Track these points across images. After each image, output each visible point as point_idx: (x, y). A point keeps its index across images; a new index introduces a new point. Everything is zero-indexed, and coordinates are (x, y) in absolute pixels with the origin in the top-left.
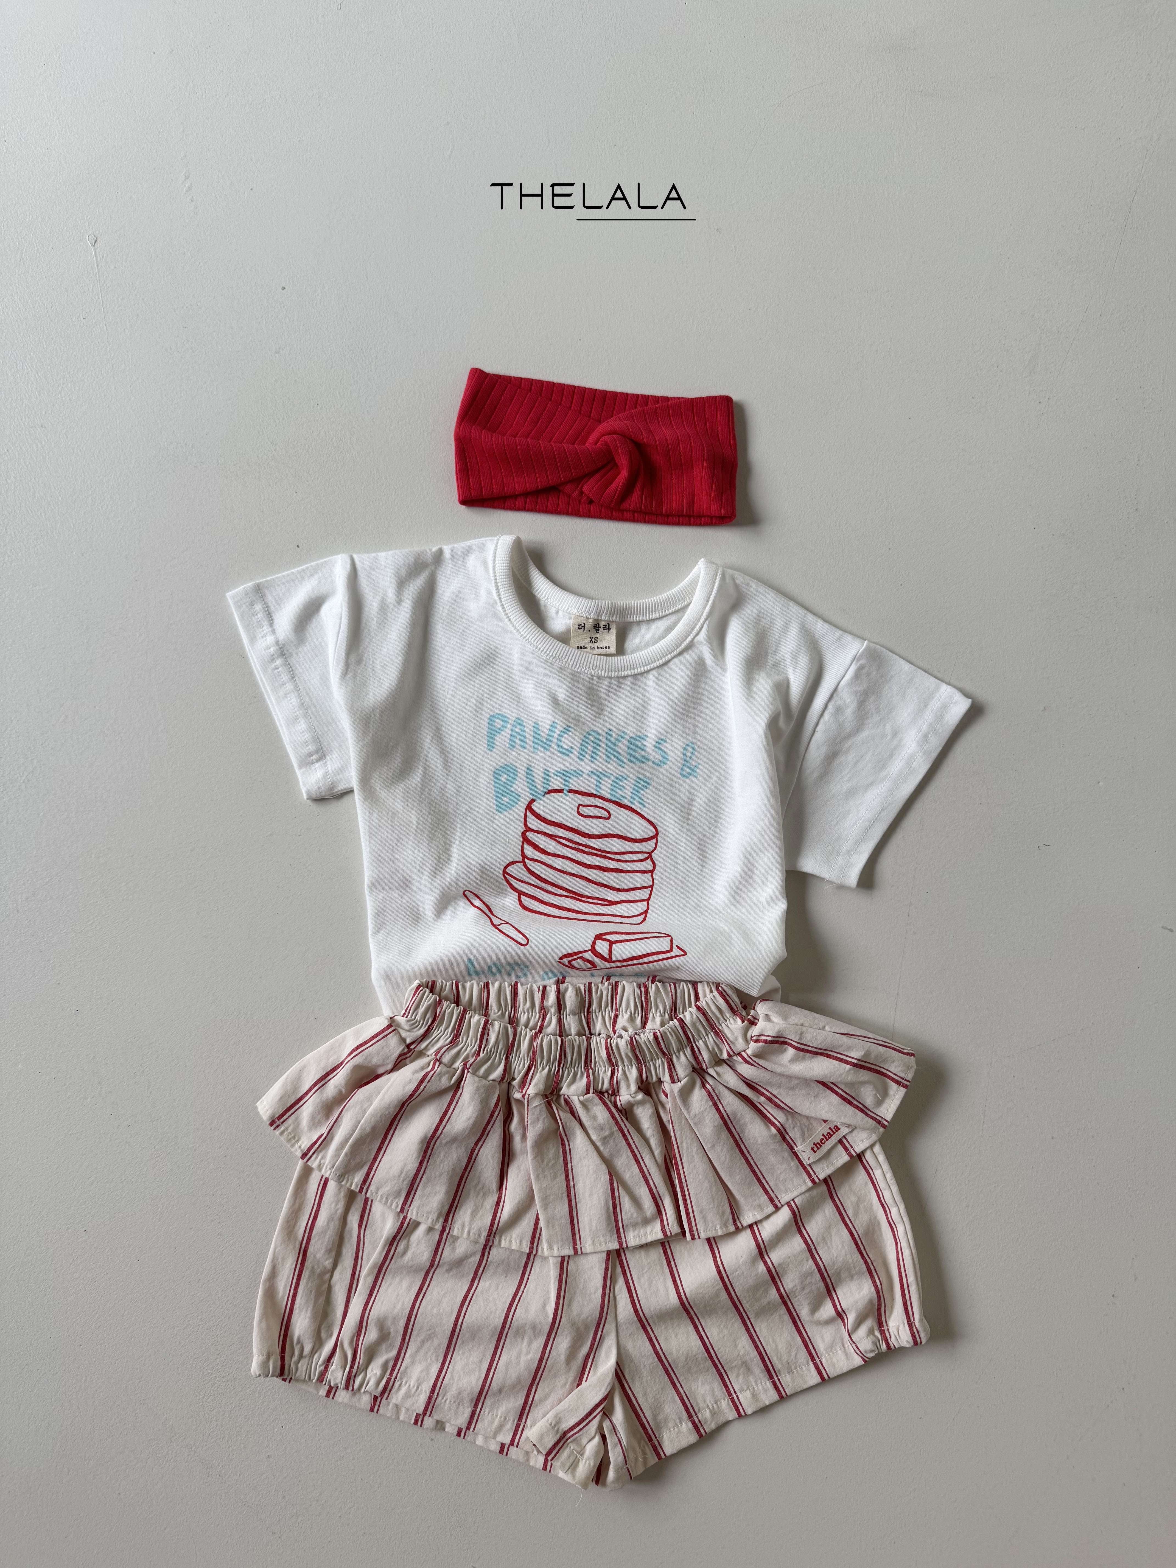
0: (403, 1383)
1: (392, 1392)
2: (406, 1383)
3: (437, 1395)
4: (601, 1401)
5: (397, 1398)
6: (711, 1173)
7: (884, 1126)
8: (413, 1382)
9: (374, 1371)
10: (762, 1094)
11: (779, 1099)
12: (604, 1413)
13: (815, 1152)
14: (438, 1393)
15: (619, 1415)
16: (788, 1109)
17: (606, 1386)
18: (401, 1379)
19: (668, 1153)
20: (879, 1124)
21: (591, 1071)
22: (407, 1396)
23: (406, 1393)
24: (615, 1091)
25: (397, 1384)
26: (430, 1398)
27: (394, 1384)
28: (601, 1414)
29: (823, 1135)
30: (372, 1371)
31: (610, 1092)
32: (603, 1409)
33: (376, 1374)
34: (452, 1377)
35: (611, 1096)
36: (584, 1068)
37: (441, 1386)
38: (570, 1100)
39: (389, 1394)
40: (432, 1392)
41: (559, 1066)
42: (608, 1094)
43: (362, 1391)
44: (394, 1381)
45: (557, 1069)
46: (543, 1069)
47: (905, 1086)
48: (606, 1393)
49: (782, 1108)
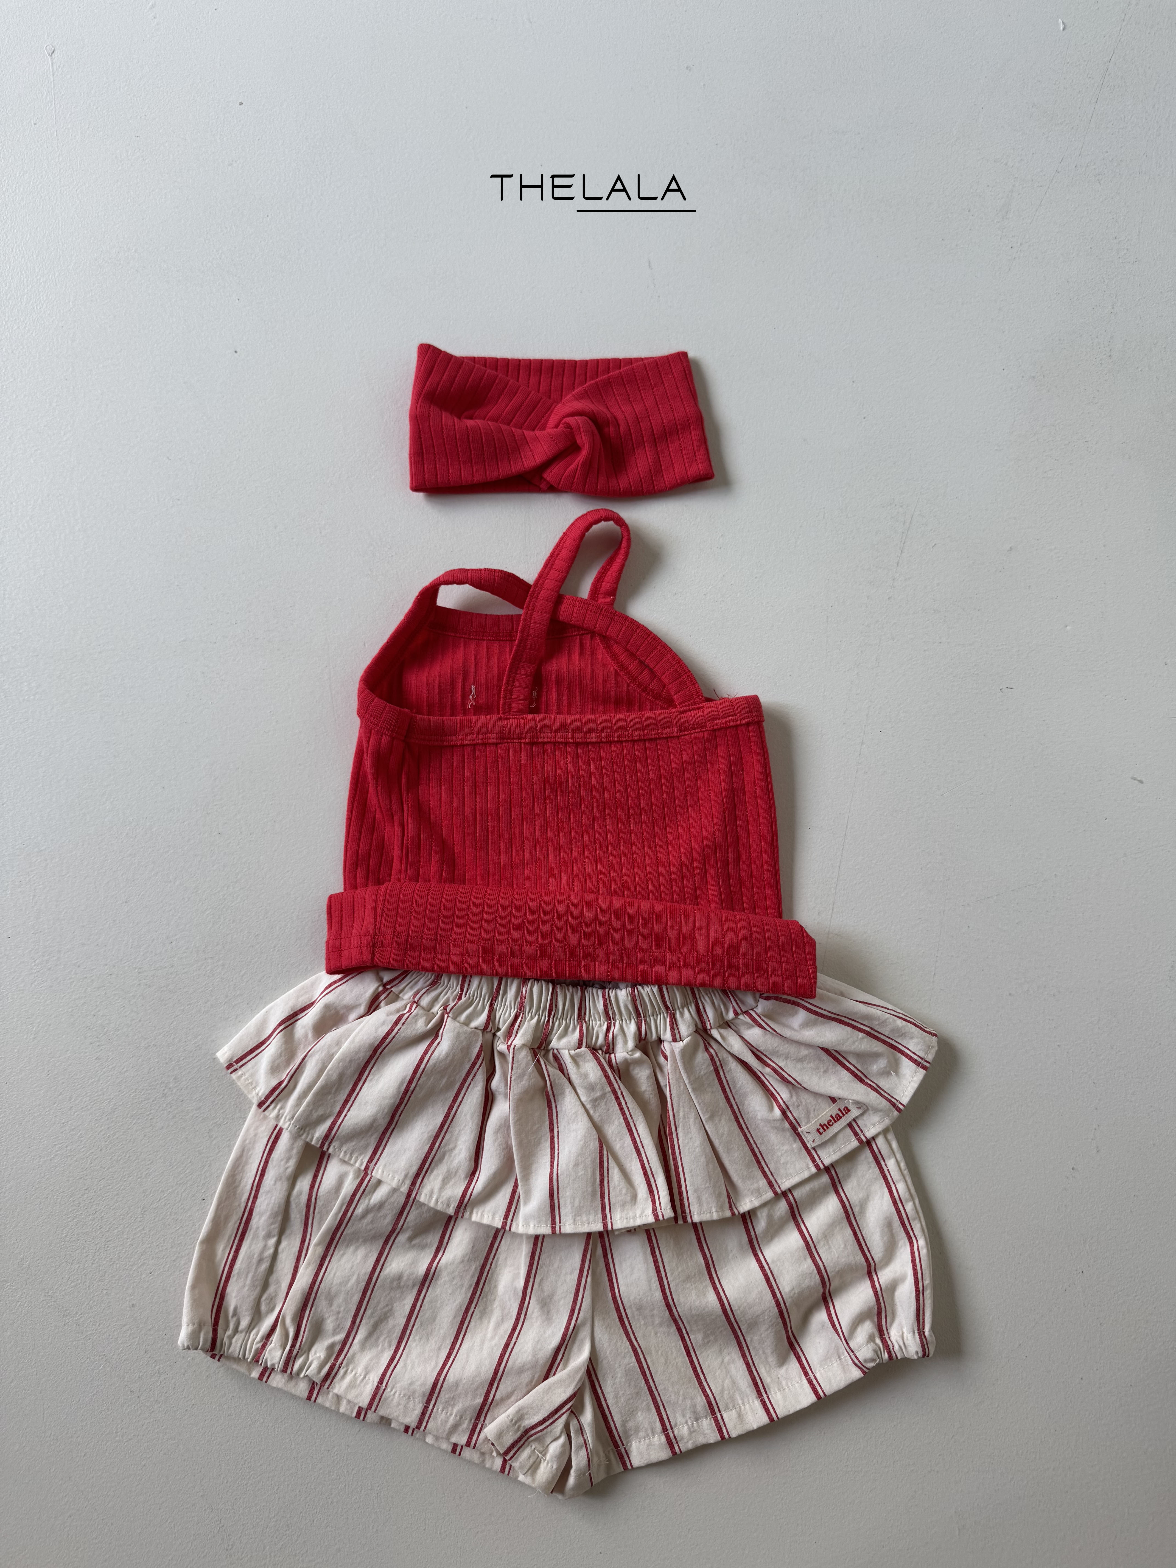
0: (349, 1370)
1: (336, 1379)
2: (352, 1371)
3: (386, 1386)
4: (570, 1398)
5: (340, 1387)
6: (709, 1149)
7: (899, 1110)
8: (360, 1370)
9: (318, 1353)
10: (768, 1065)
11: (786, 1072)
12: (572, 1412)
13: (821, 1134)
14: (387, 1383)
15: (588, 1416)
16: (795, 1083)
17: (576, 1381)
18: (347, 1365)
19: (663, 1124)
20: (894, 1107)
21: (584, 1024)
22: (352, 1386)
23: (351, 1382)
24: (609, 1048)
25: (342, 1371)
26: (378, 1388)
27: (338, 1370)
28: (568, 1412)
29: (831, 1116)
30: (315, 1353)
31: (604, 1049)
32: (571, 1407)
33: (320, 1357)
34: (405, 1365)
35: (605, 1053)
36: (577, 1021)
37: (391, 1374)
38: (559, 1056)
39: (331, 1382)
40: (381, 1382)
41: (549, 1016)
42: (602, 1051)
43: (302, 1375)
44: (339, 1368)
45: (547, 1019)
46: (532, 1018)
47: (924, 1068)
48: (576, 1390)
49: (789, 1082)
